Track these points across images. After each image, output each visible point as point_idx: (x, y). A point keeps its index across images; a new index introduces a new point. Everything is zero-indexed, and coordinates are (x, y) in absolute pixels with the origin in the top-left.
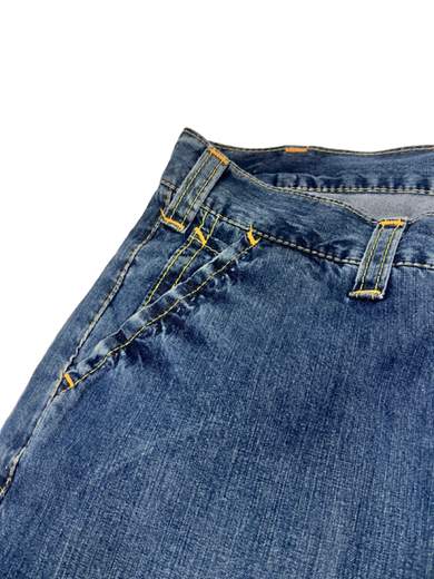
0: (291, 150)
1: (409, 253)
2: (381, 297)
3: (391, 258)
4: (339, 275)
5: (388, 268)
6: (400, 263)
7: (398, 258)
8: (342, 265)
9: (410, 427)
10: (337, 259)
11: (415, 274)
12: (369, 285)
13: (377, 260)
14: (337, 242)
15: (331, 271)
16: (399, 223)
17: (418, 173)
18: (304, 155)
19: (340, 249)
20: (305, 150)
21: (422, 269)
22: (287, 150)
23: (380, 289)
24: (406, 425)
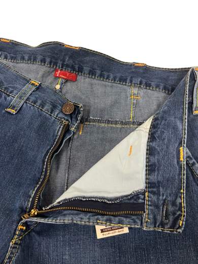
0: (3, 40)
1: (32, 98)
2: (14, 114)
3: (25, 98)
4: (6, 100)
5: (22, 102)
6: (28, 102)
7: (28, 99)
8: (9, 96)
9: (6, 160)
10: (8, 93)
11: (30, 108)
12: (13, 108)
13: (20, 98)
14: (10, 87)
15: (3, 99)
16: (36, 84)
17: (42, 55)
18: (8, 43)
19: (11, 89)
20: (8, 41)
21: (33, 106)
22: (2, 40)
23: (16, 110)
24: (4, 159)
